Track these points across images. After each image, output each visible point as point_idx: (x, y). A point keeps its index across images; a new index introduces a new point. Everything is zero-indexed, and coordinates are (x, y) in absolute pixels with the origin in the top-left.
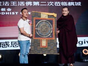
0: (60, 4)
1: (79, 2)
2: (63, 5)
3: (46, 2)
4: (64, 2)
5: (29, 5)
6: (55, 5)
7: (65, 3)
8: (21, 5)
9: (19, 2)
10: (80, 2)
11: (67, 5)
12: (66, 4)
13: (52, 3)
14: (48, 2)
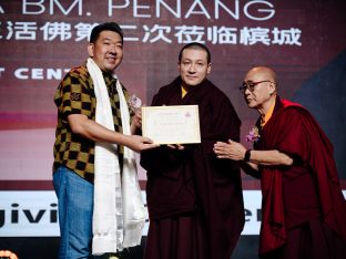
0: (201, 35)
1: (293, 31)
2: (214, 42)
3: (134, 27)
4: (223, 28)
5: (59, 36)
6: (180, 41)
7: (227, 30)
8: (18, 37)
9: (10, 23)
10: (298, 31)
11: (234, 42)
12: (231, 39)
13: (164, 31)
14: (146, 28)
